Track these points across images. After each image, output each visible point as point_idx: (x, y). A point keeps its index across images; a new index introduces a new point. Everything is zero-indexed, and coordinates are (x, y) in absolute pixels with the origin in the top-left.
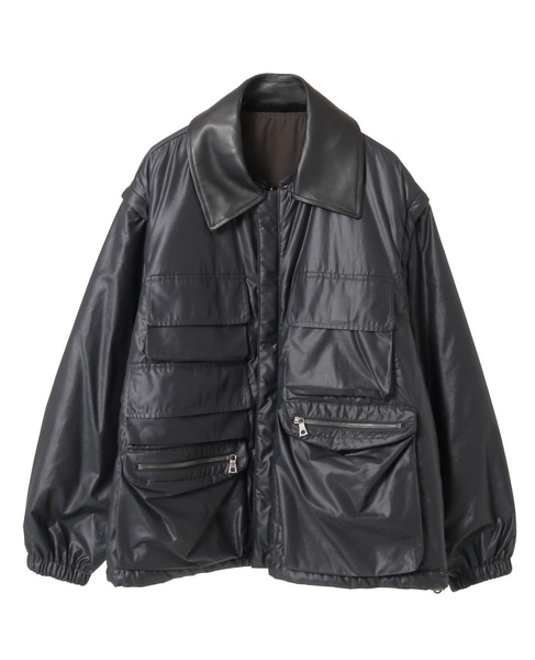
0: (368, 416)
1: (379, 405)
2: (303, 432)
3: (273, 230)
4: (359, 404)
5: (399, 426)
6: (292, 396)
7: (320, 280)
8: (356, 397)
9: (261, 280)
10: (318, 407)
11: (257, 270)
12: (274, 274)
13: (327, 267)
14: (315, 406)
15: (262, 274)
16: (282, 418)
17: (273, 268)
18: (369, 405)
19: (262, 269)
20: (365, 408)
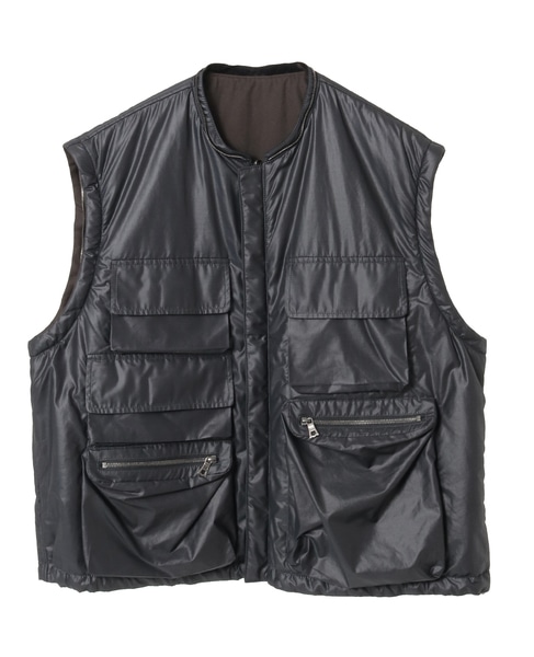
0: (382, 412)
1: (394, 398)
2: (313, 433)
3: (259, 209)
4: (372, 398)
5: (419, 419)
6: (296, 394)
7: (321, 265)
8: (368, 392)
9: (247, 265)
10: (326, 405)
11: (241, 254)
12: (260, 258)
13: (327, 250)
14: (323, 405)
15: (247, 258)
16: (288, 419)
17: (259, 252)
18: (383, 398)
19: (246, 252)
20: (379, 403)
